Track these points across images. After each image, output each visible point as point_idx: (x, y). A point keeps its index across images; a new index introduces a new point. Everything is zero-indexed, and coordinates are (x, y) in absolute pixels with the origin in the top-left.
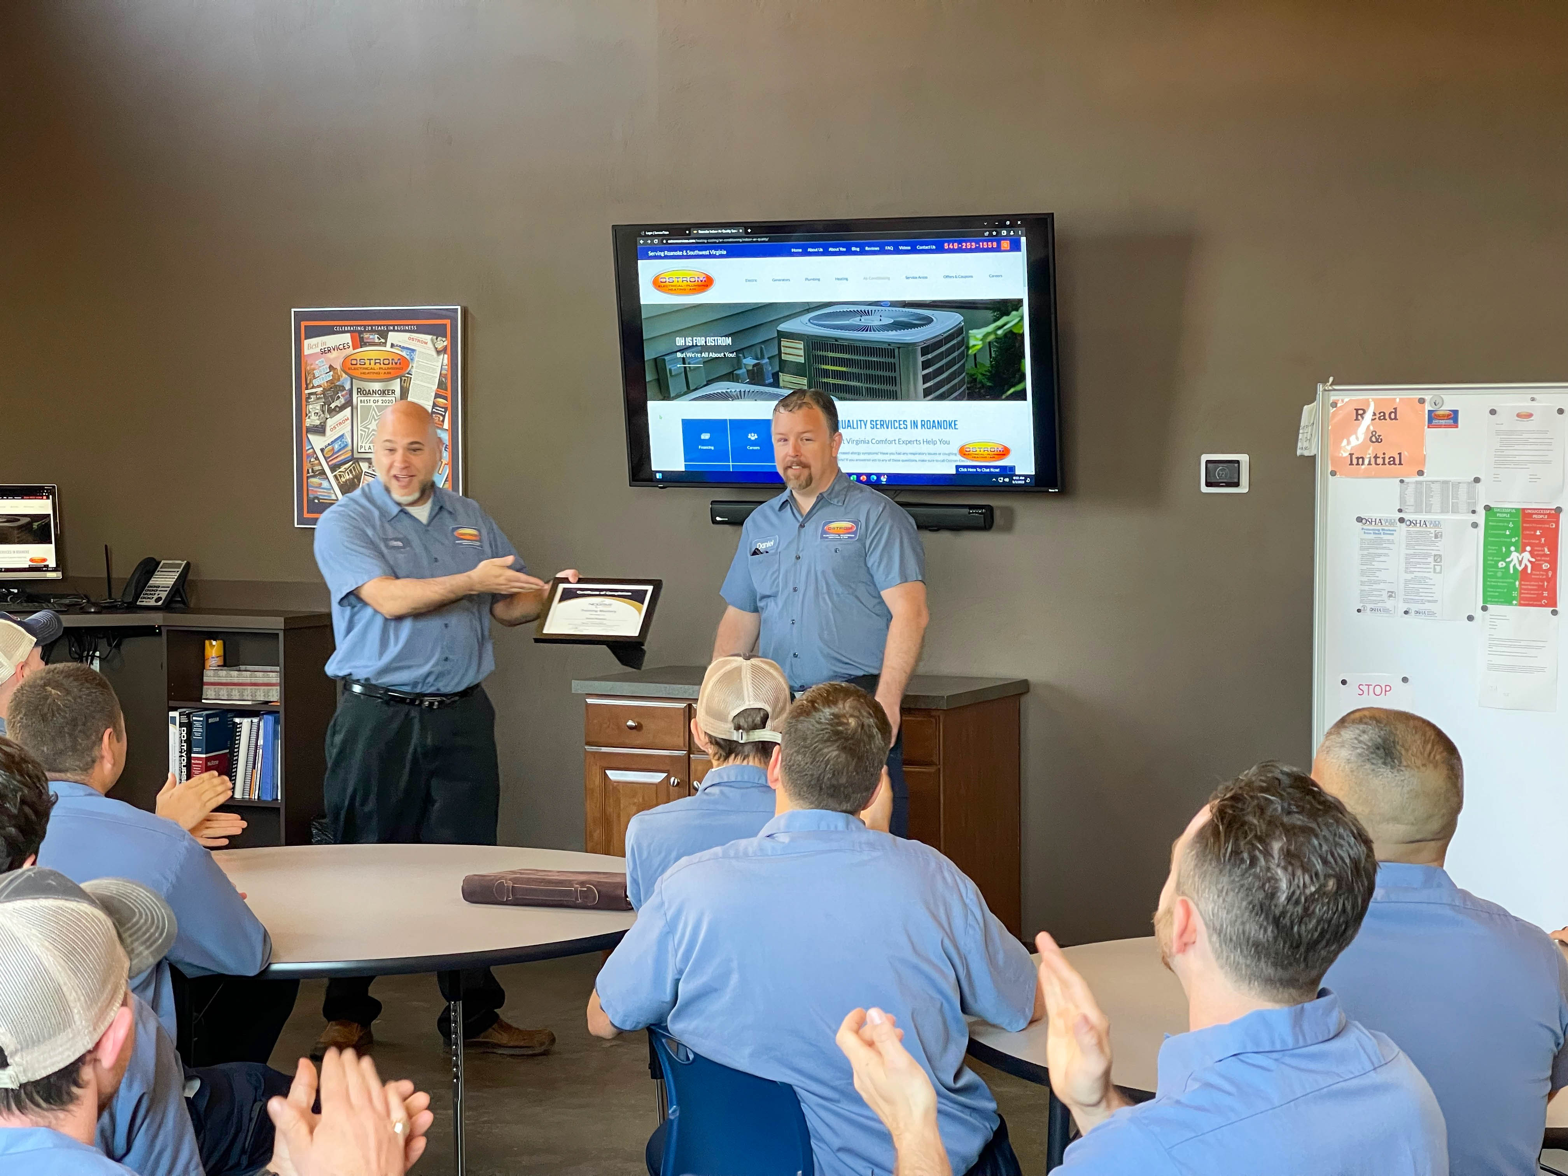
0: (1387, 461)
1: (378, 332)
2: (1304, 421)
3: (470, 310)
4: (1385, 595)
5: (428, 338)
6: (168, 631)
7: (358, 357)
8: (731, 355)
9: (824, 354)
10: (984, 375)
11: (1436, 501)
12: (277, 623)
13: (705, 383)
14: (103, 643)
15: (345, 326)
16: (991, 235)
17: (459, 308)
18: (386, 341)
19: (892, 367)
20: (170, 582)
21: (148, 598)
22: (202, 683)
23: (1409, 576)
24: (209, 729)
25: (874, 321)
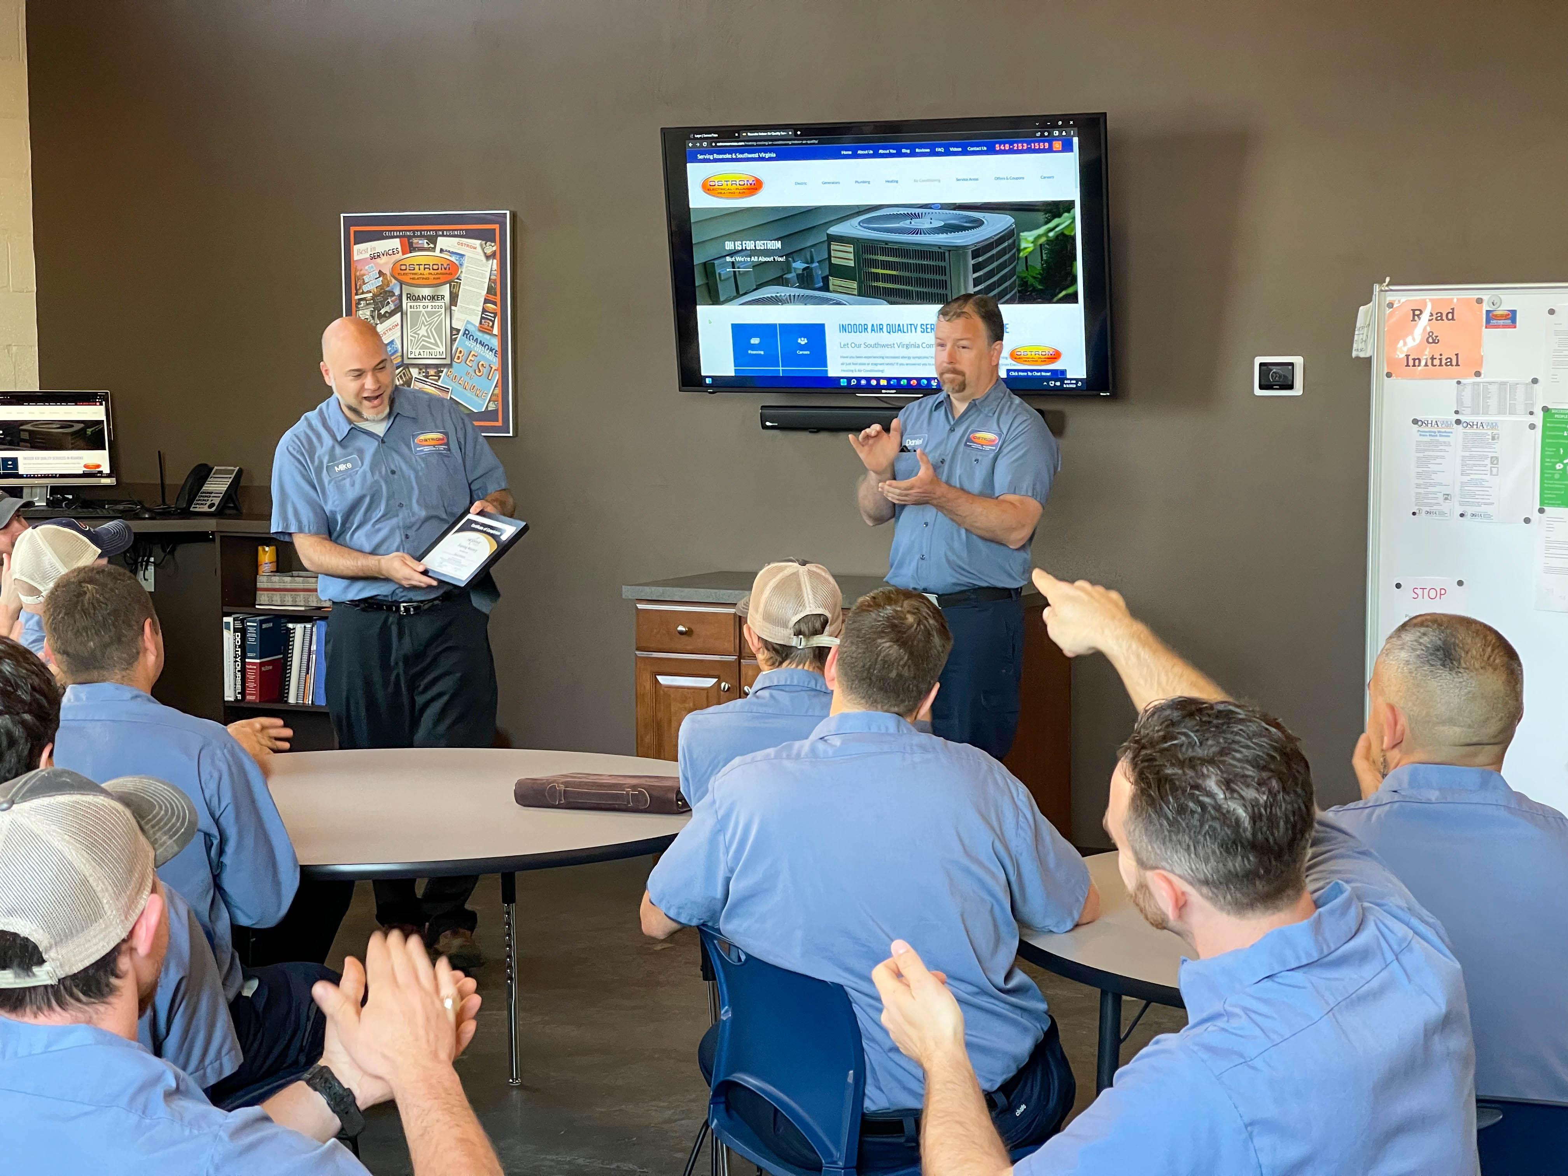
0: (1444, 362)
1: (427, 237)
2: (1360, 322)
3: (518, 214)
4: (1441, 497)
5: (477, 243)
6: (221, 536)
7: (407, 262)
8: (780, 259)
9: (874, 257)
10: (1034, 278)
11: (1493, 402)
13: (755, 287)
14: (157, 550)
15: (394, 231)
16: (1042, 135)
17: (508, 212)
18: (435, 246)
19: (942, 270)
20: (224, 488)
21: (202, 504)
22: (255, 589)
23: (1466, 479)
24: (263, 634)
25: (924, 224)
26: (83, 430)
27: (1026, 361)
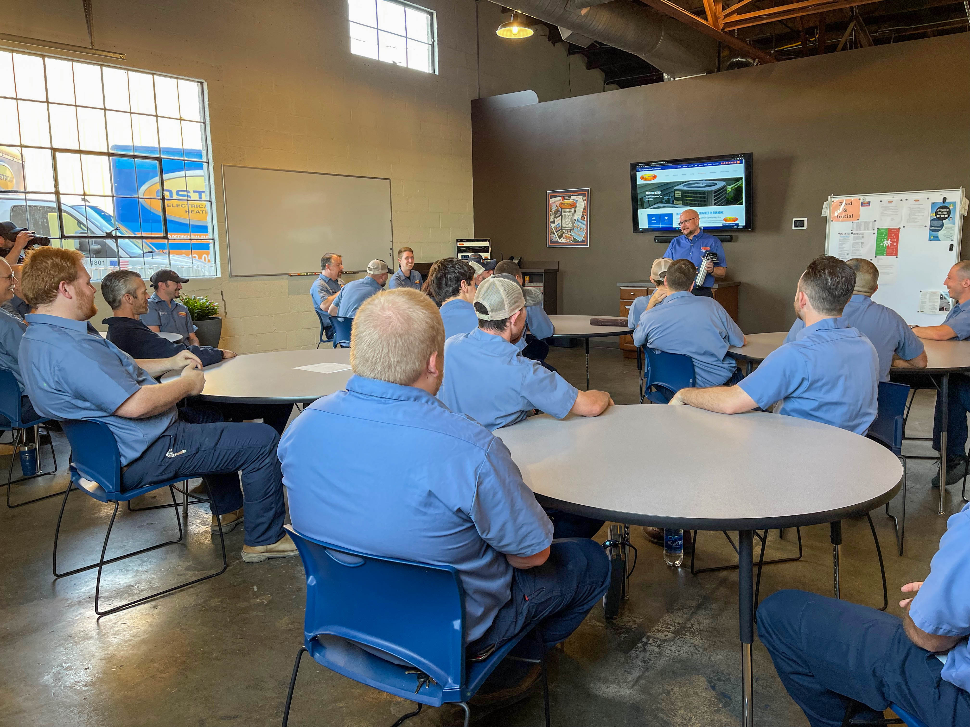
0: (848, 217)
1: (568, 196)
2: (824, 206)
4: (846, 254)
5: (581, 197)
7: (563, 203)
8: (661, 196)
9: (687, 195)
10: (731, 198)
11: (862, 228)
13: (654, 204)
15: (560, 195)
16: (734, 159)
17: (589, 189)
18: (570, 198)
19: (705, 198)
23: (854, 249)
25: (701, 185)
26: (484, 248)
27: (728, 221)
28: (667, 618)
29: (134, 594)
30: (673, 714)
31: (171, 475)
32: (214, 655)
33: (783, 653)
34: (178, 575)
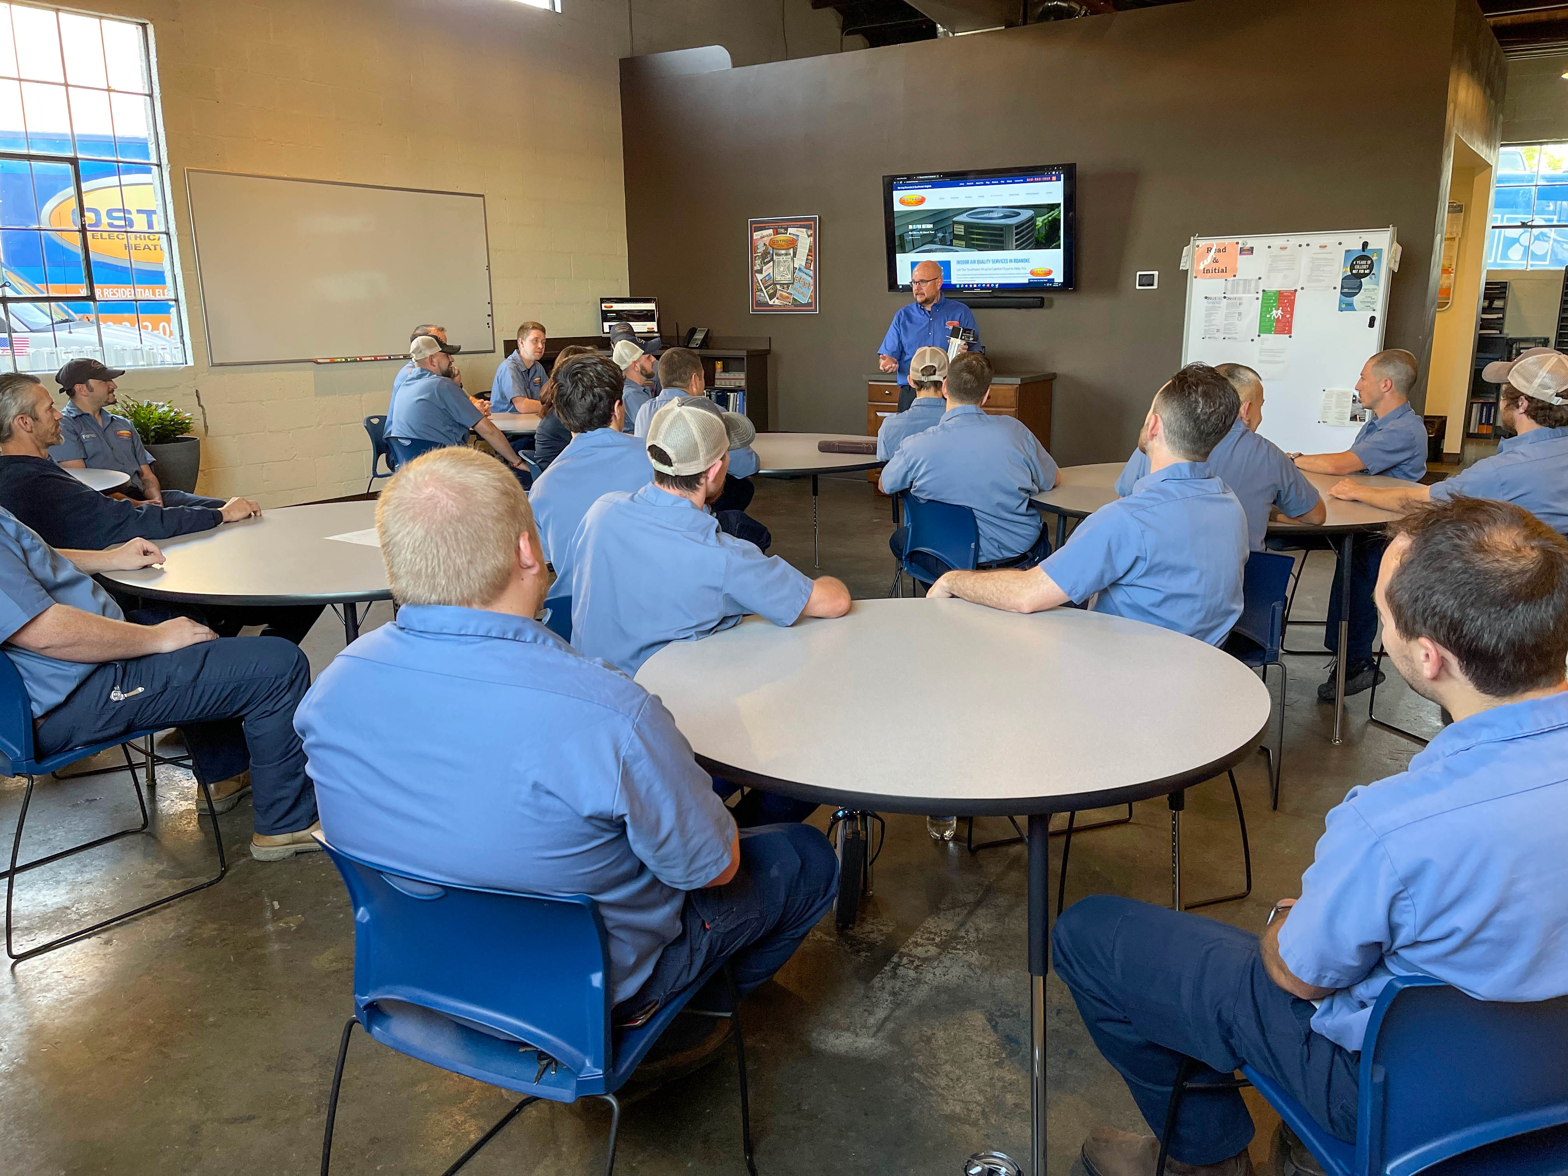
0: (1220, 271)
1: (784, 228)
2: (1184, 254)
3: (822, 217)
4: (1215, 331)
5: (804, 230)
7: (776, 239)
8: (932, 232)
9: (972, 230)
10: (1042, 238)
11: (1241, 288)
12: (744, 353)
13: (921, 245)
15: (770, 226)
16: (1047, 174)
17: (817, 216)
18: (787, 232)
19: (1002, 236)
20: (702, 337)
23: (1227, 322)
24: (718, 397)
25: (995, 215)
26: (647, 314)
27: (1038, 275)
28: (930, 923)
29: (71, 922)
30: (934, 1072)
31: (120, 729)
32: (211, 1019)
33: (1089, 989)
34: (144, 887)
